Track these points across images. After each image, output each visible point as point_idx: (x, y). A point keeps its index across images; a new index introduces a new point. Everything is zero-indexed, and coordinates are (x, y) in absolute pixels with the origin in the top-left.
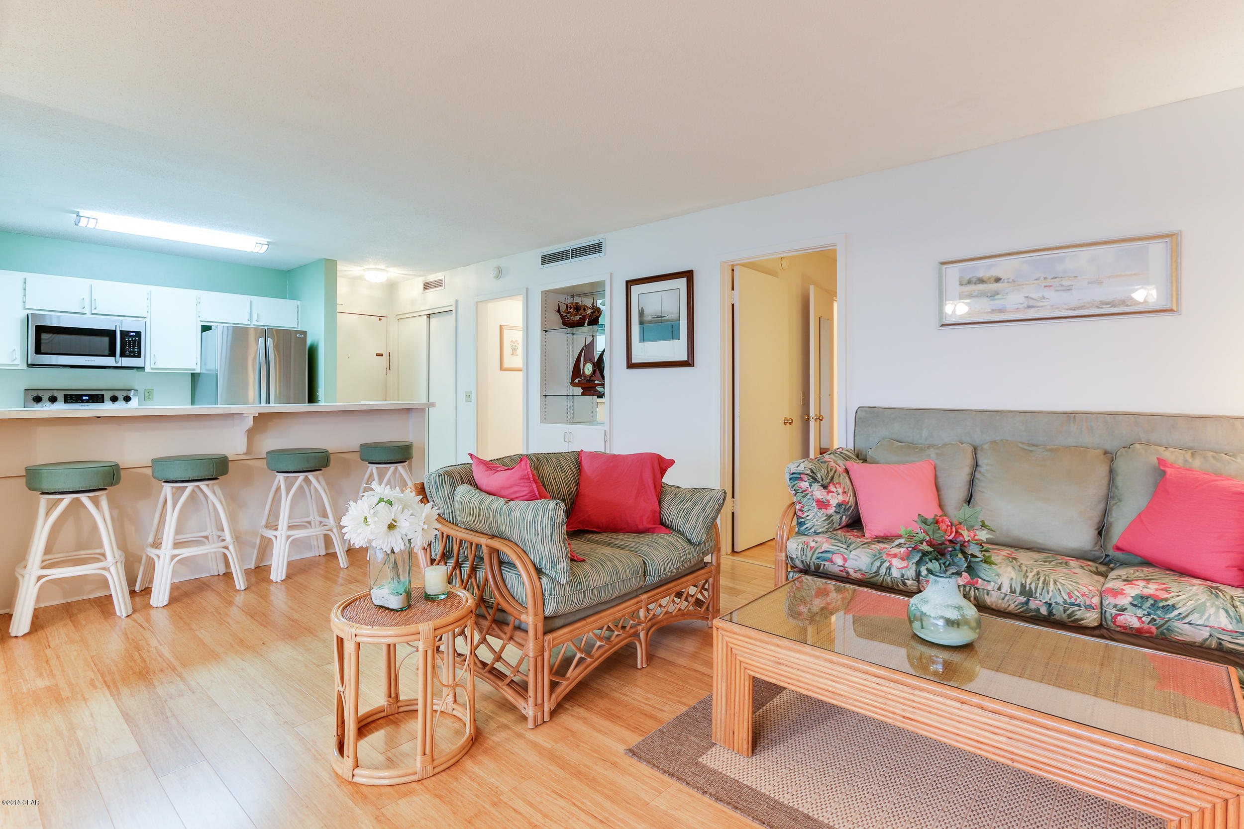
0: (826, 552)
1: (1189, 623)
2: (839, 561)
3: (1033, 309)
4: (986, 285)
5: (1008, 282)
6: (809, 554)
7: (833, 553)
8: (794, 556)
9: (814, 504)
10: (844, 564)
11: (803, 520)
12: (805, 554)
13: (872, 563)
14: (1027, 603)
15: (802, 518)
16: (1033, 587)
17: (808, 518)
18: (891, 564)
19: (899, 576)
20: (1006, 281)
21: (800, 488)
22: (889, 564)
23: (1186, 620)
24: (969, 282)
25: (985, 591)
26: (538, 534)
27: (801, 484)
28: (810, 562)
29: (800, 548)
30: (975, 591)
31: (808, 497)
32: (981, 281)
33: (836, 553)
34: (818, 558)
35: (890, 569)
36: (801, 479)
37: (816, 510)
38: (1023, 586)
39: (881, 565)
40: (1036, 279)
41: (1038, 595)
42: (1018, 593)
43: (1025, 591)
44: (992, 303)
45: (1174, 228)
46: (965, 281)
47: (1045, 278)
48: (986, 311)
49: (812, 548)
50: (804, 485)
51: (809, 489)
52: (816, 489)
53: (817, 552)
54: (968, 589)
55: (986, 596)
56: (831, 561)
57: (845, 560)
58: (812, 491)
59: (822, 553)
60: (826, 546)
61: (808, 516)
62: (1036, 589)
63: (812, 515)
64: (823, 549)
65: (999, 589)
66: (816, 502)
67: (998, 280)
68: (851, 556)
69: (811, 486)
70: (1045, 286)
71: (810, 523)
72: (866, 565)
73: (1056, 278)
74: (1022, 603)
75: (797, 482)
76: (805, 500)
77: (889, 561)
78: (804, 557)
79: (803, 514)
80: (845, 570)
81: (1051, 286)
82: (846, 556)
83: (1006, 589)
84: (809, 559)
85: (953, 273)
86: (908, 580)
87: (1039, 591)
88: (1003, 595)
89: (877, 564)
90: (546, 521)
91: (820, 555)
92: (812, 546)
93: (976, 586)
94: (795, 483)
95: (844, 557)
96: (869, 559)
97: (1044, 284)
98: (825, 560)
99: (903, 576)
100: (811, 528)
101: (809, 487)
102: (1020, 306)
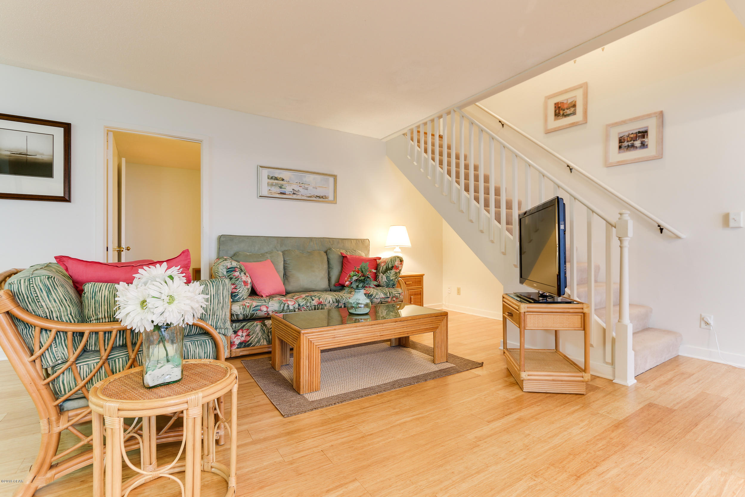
0: (257, 306)
1: (376, 299)
2: (265, 309)
3: (295, 195)
4: (278, 181)
5: (287, 182)
6: (248, 310)
7: (260, 306)
8: (239, 313)
9: (243, 284)
10: (267, 310)
11: (236, 294)
12: (245, 310)
13: (280, 306)
14: (338, 305)
15: (236, 292)
16: (339, 298)
17: (240, 292)
18: (288, 304)
19: (293, 309)
20: (286, 181)
21: (234, 276)
22: (287, 304)
23: (375, 298)
24: (272, 178)
25: (325, 305)
26: (220, 303)
27: (235, 274)
28: (248, 314)
29: (241, 308)
30: (321, 306)
31: (239, 280)
32: (276, 179)
33: (262, 306)
34: (253, 311)
35: (289, 307)
36: (235, 271)
37: (243, 286)
38: (336, 299)
39: (284, 306)
40: (296, 183)
41: (341, 301)
42: (335, 302)
43: (337, 301)
44: (281, 189)
45: (335, 174)
46: (270, 177)
47: (299, 183)
48: (278, 193)
49: (248, 306)
50: (237, 274)
51: (240, 276)
52: (242, 276)
53: (252, 308)
54: (319, 306)
55: (325, 307)
56: (260, 310)
57: (267, 308)
58: (241, 277)
59: (254, 307)
60: (255, 304)
61: (240, 291)
62: (340, 299)
63: (242, 290)
64: (254, 306)
65: (329, 303)
66: (243, 282)
67: (283, 180)
68: (269, 305)
69: (240, 274)
70: (299, 186)
71: (241, 294)
72: (278, 308)
73: (303, 183)
74: (337, 306)
75: (233, 272)
76: (238, 282)
77: (287, 303)
78: (245, 313)
79: (237, 290)
80: (267, 313)
81: (301, 186)
82: (267, 306)
83: (331, 302)
84: (248, 312)
85: (265, 173)
86: (296, 309)
87: (341, 300)
88: (330, 305)
89: (282, 305)
90: (225, 293)
91: (254, 308)
92: (248, 305)
93: (322, 304)
94: (231, 273)
95: (266, 306)
96: (278, 305)
97: (299, 185)
98: (257, 310)
99: (294, 307)
100: (241, 297)
101: (239, 274)
102: (291, 193)
